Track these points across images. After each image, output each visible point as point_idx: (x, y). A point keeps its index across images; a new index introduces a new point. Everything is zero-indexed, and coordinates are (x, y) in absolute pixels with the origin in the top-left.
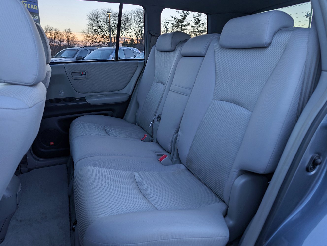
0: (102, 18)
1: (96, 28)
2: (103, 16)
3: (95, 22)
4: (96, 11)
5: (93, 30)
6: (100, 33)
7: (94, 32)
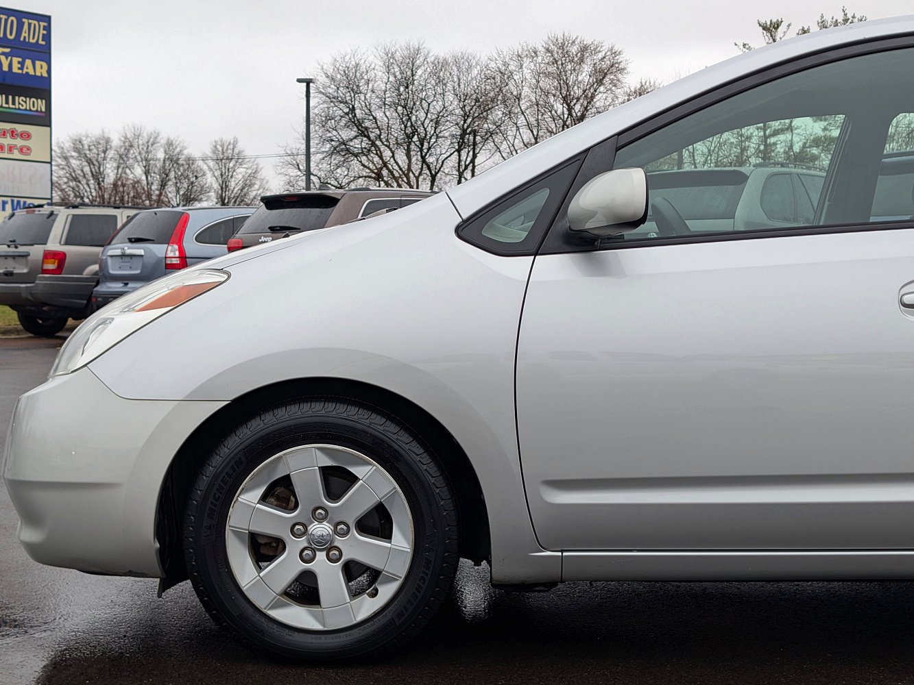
0: (380, 86)
1: (346, 134)
2: (381, 80)
3: (342, 105)
4: (348, 57)
5: (333, 143)
6: (364, 159)
7: (335, 151)
